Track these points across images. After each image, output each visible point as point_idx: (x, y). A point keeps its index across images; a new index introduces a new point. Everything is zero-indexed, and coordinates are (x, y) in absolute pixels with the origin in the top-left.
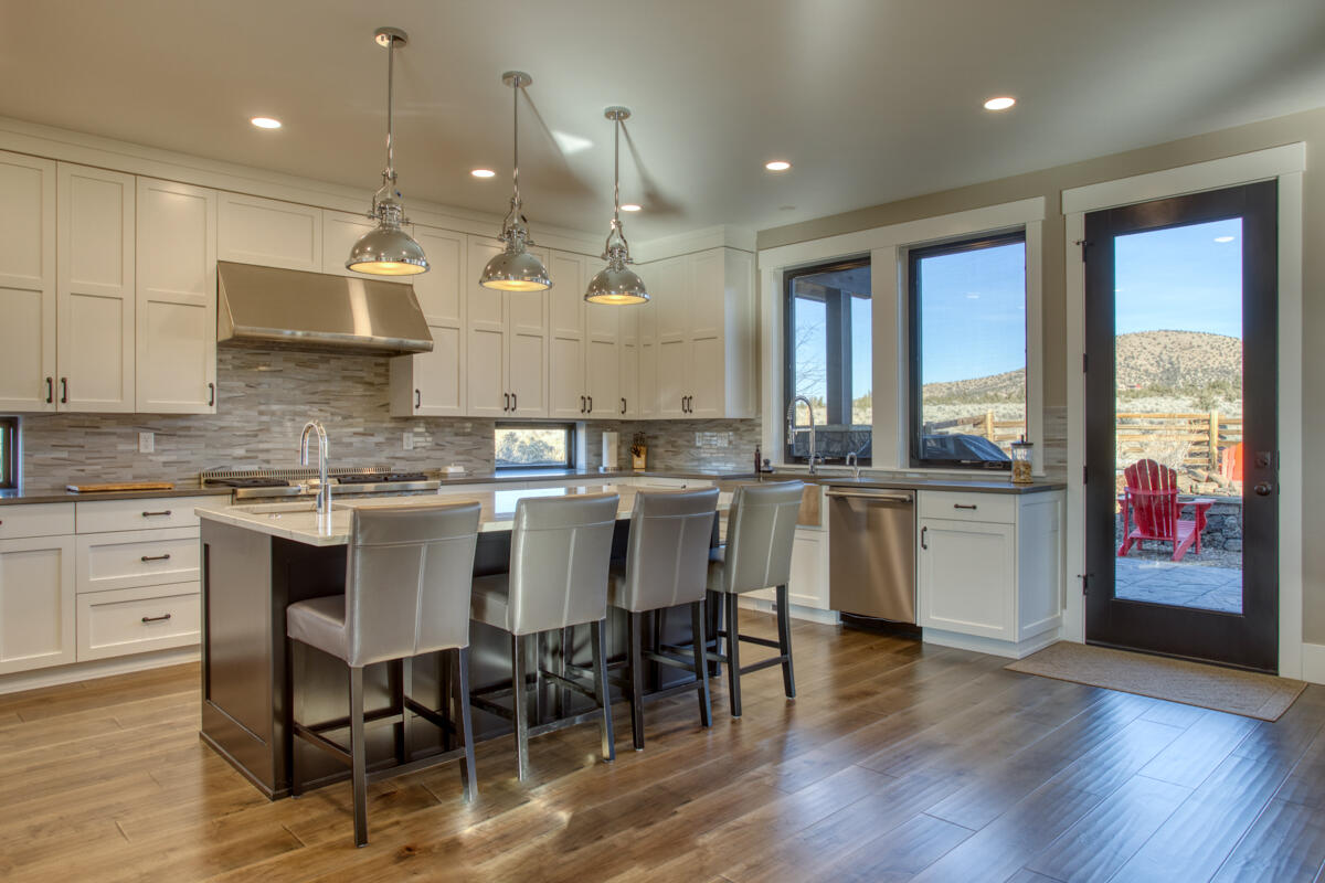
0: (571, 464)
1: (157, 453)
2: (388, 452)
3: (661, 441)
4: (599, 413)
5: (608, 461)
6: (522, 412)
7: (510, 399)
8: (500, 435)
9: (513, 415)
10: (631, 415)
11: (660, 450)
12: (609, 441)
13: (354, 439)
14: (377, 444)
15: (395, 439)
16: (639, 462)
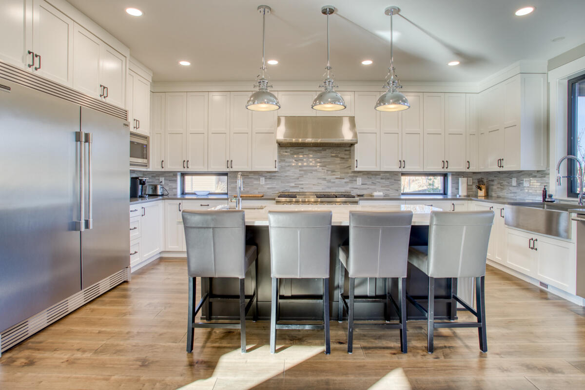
0: (445, 193)
1: (266, 184)
2: (350, 185)
3: (495, 183)
4: (452, 168)
5: (462, 191)
6: (408, 169)
7: (402, 163)
8: (405, 180)
9: (404, 170)
10: (473, 169)
11: (495, 187)
12: (463, 183)
13: (337, 181)
14: (345, 182)
15: (353, 180)
16: (482, 193)
